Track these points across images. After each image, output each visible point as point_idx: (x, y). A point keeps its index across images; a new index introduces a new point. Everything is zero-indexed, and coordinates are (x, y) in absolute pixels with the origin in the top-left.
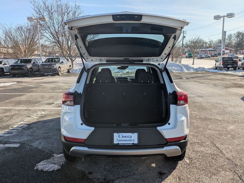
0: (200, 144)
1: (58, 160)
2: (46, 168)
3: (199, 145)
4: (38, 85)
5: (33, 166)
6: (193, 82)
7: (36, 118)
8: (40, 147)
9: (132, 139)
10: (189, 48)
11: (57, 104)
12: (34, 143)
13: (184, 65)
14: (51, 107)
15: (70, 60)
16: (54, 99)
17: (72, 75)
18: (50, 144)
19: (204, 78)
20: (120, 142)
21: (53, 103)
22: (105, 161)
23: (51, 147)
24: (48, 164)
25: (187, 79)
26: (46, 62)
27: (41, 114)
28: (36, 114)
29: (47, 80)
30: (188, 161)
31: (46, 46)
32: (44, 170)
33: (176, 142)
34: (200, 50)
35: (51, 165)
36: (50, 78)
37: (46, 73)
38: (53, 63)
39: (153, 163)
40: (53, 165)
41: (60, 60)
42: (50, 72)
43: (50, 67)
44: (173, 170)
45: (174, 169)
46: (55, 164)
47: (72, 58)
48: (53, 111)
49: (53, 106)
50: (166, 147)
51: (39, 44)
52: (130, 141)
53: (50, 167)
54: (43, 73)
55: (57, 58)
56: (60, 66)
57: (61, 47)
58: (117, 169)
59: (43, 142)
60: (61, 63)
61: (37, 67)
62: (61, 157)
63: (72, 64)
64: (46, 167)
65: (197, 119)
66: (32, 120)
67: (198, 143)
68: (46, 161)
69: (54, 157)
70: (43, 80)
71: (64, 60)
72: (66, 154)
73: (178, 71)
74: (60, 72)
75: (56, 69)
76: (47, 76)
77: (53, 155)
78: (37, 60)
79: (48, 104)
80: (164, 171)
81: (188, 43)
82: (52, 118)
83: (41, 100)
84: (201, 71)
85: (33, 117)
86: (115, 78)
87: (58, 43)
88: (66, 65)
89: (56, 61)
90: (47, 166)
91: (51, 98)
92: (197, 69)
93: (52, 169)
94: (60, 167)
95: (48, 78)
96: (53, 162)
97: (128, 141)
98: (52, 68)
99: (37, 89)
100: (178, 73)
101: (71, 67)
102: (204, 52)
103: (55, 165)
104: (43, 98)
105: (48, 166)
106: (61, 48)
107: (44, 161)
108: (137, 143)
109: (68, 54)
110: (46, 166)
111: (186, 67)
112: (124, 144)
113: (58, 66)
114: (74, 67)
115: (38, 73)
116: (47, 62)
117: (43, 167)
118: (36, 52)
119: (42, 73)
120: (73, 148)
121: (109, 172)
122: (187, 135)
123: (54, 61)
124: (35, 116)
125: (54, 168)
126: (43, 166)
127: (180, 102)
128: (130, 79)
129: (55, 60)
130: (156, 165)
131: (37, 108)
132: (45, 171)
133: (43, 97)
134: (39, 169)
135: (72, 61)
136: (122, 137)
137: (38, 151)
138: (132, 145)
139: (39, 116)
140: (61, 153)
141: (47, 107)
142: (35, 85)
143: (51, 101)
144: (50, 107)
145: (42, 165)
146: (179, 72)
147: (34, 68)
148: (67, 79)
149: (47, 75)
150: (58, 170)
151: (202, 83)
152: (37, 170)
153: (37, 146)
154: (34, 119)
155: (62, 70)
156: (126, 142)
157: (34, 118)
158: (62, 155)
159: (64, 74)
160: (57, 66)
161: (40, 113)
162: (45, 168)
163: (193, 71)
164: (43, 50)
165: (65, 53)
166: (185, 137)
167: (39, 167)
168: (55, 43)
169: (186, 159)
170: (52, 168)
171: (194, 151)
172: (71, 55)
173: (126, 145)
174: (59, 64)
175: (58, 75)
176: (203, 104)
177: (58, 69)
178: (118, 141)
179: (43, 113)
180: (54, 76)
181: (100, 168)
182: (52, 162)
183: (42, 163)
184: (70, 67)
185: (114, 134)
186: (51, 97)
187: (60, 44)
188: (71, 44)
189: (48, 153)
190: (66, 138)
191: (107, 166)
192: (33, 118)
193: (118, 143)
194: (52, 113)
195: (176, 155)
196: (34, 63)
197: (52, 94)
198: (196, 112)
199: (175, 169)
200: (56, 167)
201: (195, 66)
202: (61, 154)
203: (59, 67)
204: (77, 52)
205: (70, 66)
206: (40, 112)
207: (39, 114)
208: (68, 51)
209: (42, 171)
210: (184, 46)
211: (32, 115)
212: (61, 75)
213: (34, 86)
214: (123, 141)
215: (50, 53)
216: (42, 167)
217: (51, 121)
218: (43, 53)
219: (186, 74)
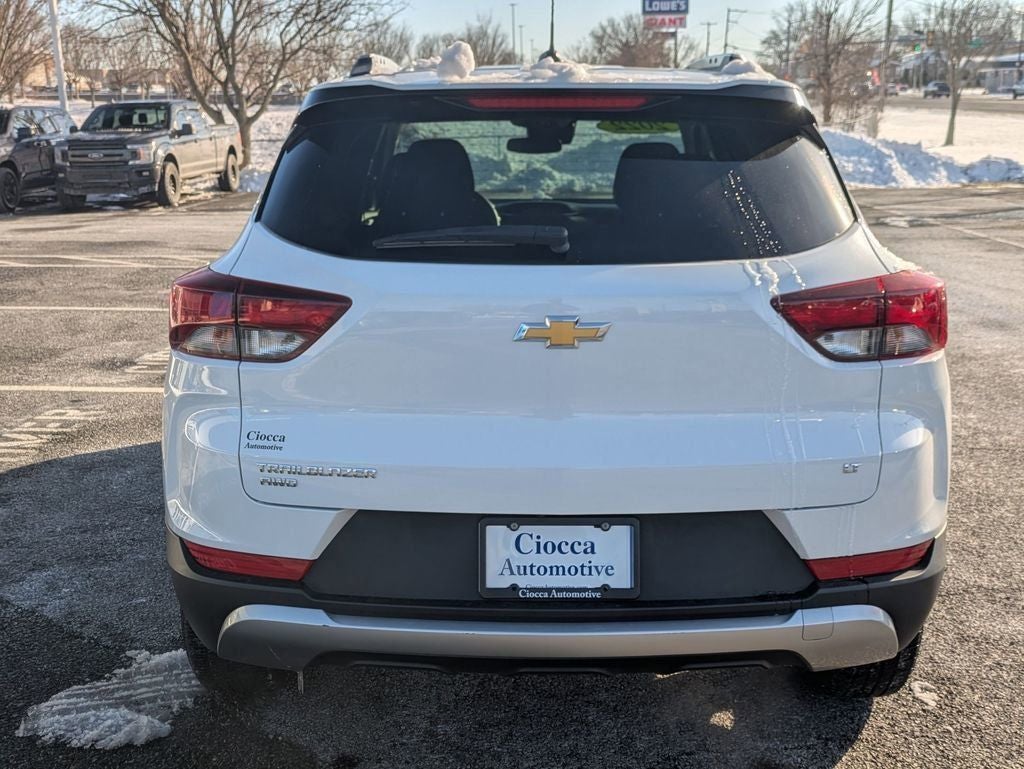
0: (1003, 595)
1: (156, 683)
2: (83, 728)
3: (994, 602)
4: (50, 260)
5: (9, 720)
6: (949, 243)
7: (35, 442)
8: (53, 609)
9: (596, 560)
10: (923, 45)
11: (152, 367)
12: (15, 588)
13: (893, 145)
14: (118, 385)
15: (229, 117)
16: (136, 339)
17: (241, 206)
18: (110, 591)
19: (1013, 222)
20: (523, 582)
21: (129, 363)
22: (434, 691)
23: (116, 608)
24: (97, 708)
25: (912, 224)
26: (95, 129)
27: (59, 421)
28: (32, 420)
29: (100, 232)
30: (930, 699)
31: (91, 38)
32: (75, 743)
33: (866, 583)
34: (991, 59)
35: (113, 716)
36: (119, 220)
37: (94, 192)
38: (133, 133)
39: (721, 708)
40: (124, 711)
41: (174, 115)
42: (117, 188)
43: (117, 159)
44: (843, 749)
45: (848, 740)
46: (135, 705)
47: (241, 105)
48: (129, 405)
49: (129, 378)
50: (804, 611)
51: (53, 21)
52: (586, 571)
53: (109, 722)
54: (79, 193)
55: (156, 107)
56: (172, 150)
57: (179, 43)
58: (506, 740)
59: (71, 578)
60: (179, 133)
61: (43, 157)
62: (172, 667)
63: (245, 142)
64: (84, 725)
65: (977, 453)
66: (12, 455)
67: (990, 593)
68: (85, 688)
69: (135, 665)
70: (77, 231)
71: (197, 119)
72: (203, 648)
73: (863, 181)
74: (175, 186)
75: (150, 167)
76: (99, 210)
77: (129, 653)
78: (39, 115)
79: (103, 364)
80: (788, 756)
81: (923, 16)
82: (127, 444)
83: (66, 341)
84: (995, 183)
85: (13, 440)
86: (493, 206)
87: (162, 15)
88: (207, 146)
89: (150, 122)
90: (92, 719)
91: (122, 329)
92: (972, 167)
93: (119, 739)
94: (166, 727)
95: (107, 218)
96: (126, 693)
97: (573, 571)
98: (126, 162)
99: (42, 284)
100: (863, 190)
101: (240, 155)
102: (1016, 74)
103: (139, 711)
104: (75, 333)
105: (98, 718)
106: (177, 44)
107: (75, 687)
108: (629, 587)
109: (219, 82)
110: (87, 719)
111: (907, 156)
112: (549, 590)
113: (161, 153)
114: (253, 159)
115: (51, 193)
116: (99, 125)
117: (67, 722)
118: (37, 76)
119: (72, 193)
120: (240, 615)
121: (457, 757)
122: (934, 540)
123: (136, 119)
124: (28, 433)
125: (130, 732)
126: (67, 717)
127: (898, 335)
128: (583, 213)
129: (143, 118)
130: (736, 722)
131: (41, 388)
132: (80, 749)
133: (73, 327)
134: (40, 733)
135: (245, 124)
136: (538, 552)
137: (38, 631)
138: (598, 595)
139: (46, 433)
140: (174, 645)
141: (97, 385)
142: (30, 260)
143: (122, 348)
144: (112, 385)
145: (63, 712)
146: (867, 186)
147: (23, 166)
148: (212, 228)
149: (101, 207)
150: (154, 743)
151: (1003, 248)
152: (32, 739)
153: (34, 603)
154: (19, 447)
155: (182, 175)
156: (561, 577)
157: (19, 443)
158: (181, 653)
159: (196, 201)
160: (155, 150)
161: (57, 414)
162: (79, 730)
163: (949, 178)
164: (78, 64)
165: (199, 75)
166: (923, 554)
167: (43, 722)
168: (144, 13)
169: (916, 686)
170: (119, 728)
171: (963, 639)
172: (235, 87)
173: (560, 595)
174: (167, 139)
175: (165, 202)
176: (1013, 366)
177: (164, 168)
178: (512, 573)
179: (73, 414)
180: (140, 208)
181: (401, 735)
182: (122, 698)
183: (59, 701)
184: (232, 156)
185: (488, 528)
186: (120, 328)
187: (169, 24)
188: (236, 24)
189: (97, 643)
190: (196, 554)
191: (446, 722)
192: (15, 444)
193: (514, 587)
194: (126, 416)
195: (863, 663)
196: (24, 132)
197: (127, 312)
198: (971, 415)
199: (852, 742)
200: (145, 726)
201: (964, 154)
202: (174, 652)
203: (170, 158)
204: (270, 72)
205: (232, 150)
206: (57, 411)
207: (51, 418)
208: (218, 62)
209: (60, 745)
210: (896, 38)
211: (11, 427)
212: (180, 205)
213: (27, 265)
214: (542, 570)
215: (116, 80)
216: (58, 722)
217: (117, 460)
218: (74, 80)
219: (907, 199)
